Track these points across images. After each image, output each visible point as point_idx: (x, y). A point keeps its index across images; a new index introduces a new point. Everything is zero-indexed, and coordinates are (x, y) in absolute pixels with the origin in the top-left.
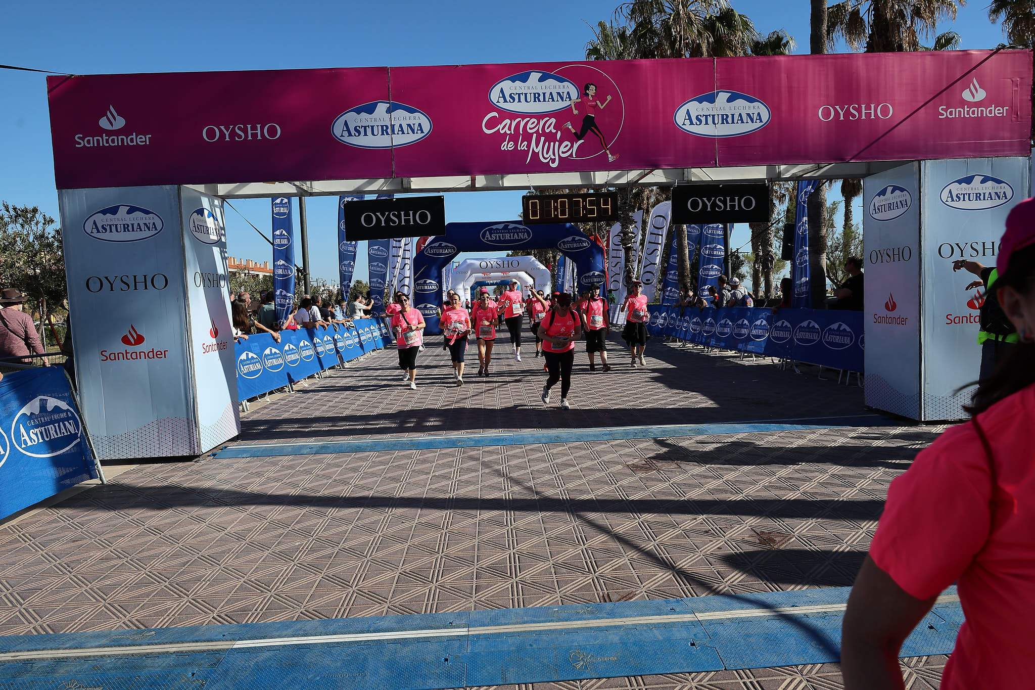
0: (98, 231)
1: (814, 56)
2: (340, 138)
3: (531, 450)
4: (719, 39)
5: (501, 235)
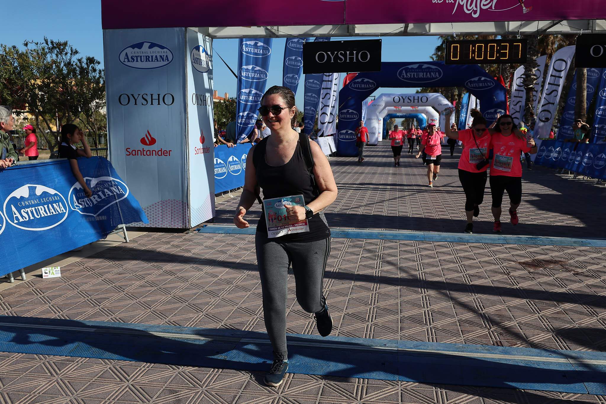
0: (129, 61)
3: (438, 245)
5: (416, 74)
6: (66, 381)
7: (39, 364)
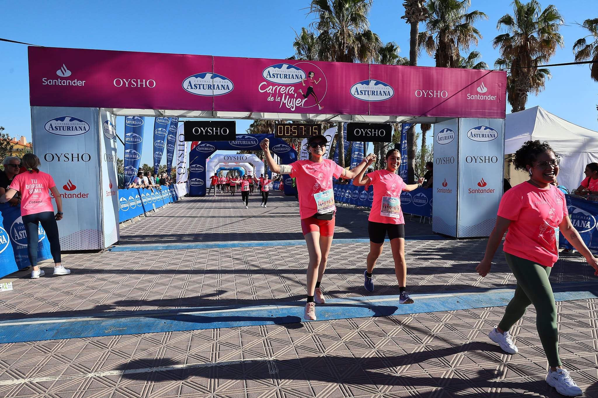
0: (53, 130)
2: (187, 89)
3: (277, 248)
4: (363, 46)
5: (241, 141)
6: (60, 355)
7: (31, 348)
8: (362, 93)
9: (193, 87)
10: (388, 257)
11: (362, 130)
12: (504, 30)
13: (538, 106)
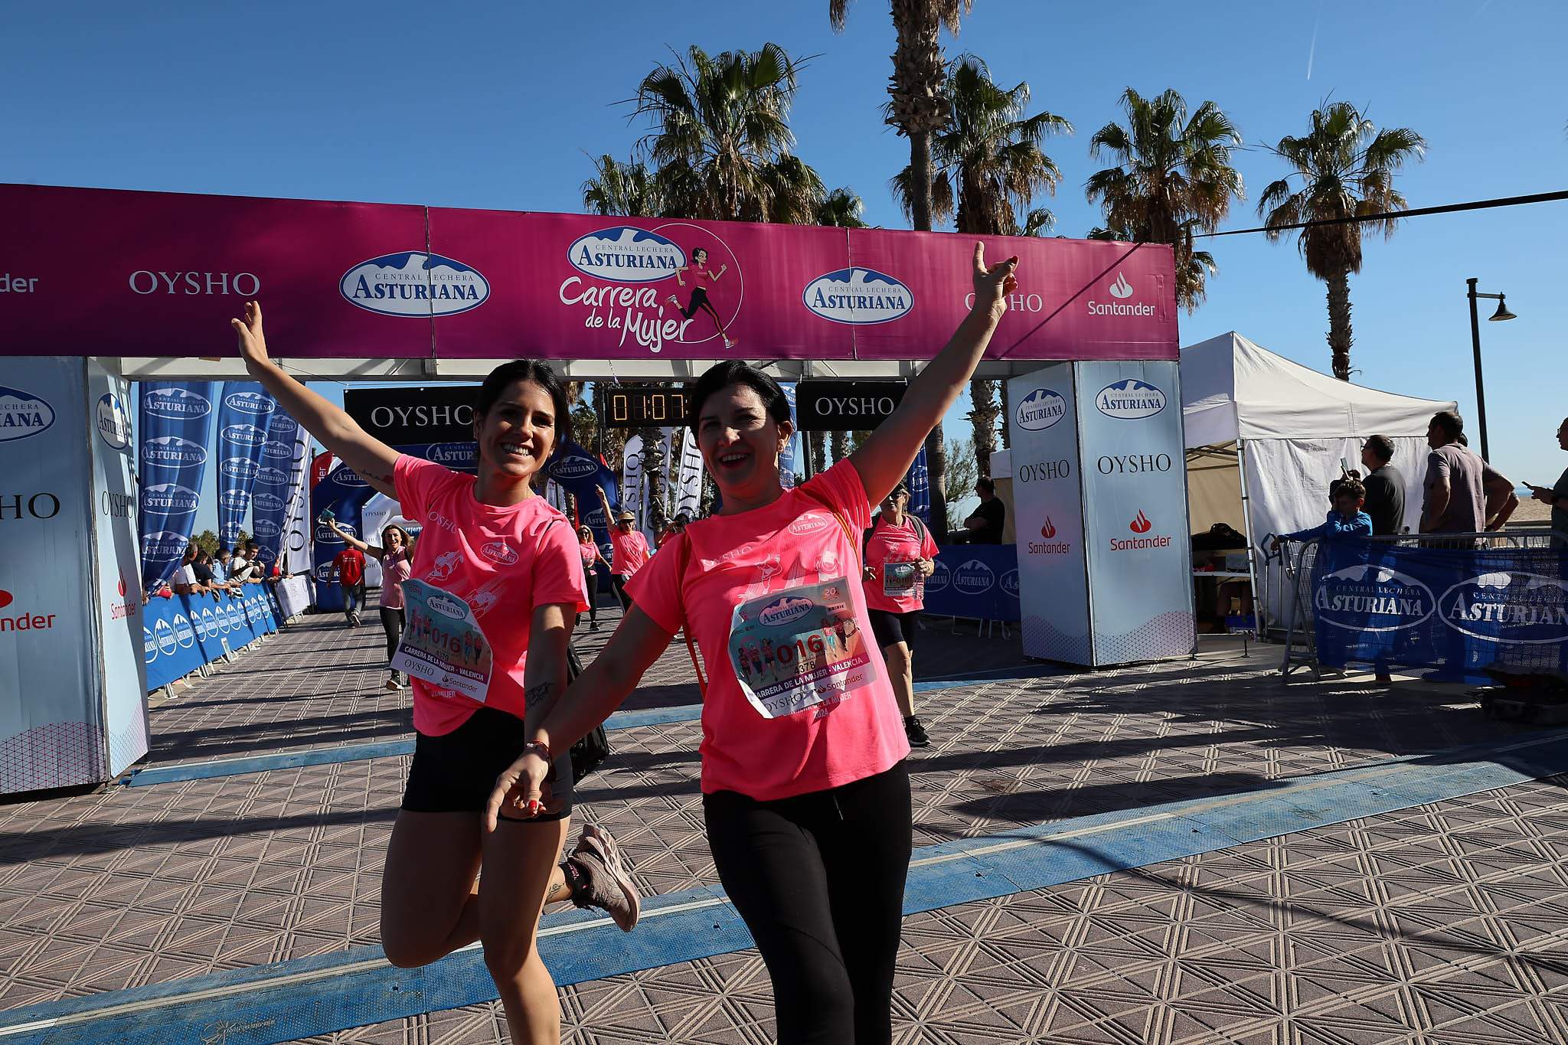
1: (961, 235)
2: (354, 299)
4: (782, 195)
8: (834, 303)
9: (373, 292)
10: (948, 732)
11: (836, 399)
12: (1107, 161)
13: (1233, 332)
